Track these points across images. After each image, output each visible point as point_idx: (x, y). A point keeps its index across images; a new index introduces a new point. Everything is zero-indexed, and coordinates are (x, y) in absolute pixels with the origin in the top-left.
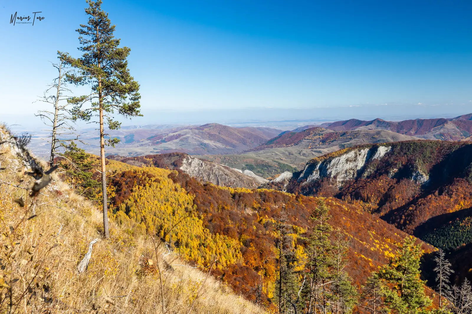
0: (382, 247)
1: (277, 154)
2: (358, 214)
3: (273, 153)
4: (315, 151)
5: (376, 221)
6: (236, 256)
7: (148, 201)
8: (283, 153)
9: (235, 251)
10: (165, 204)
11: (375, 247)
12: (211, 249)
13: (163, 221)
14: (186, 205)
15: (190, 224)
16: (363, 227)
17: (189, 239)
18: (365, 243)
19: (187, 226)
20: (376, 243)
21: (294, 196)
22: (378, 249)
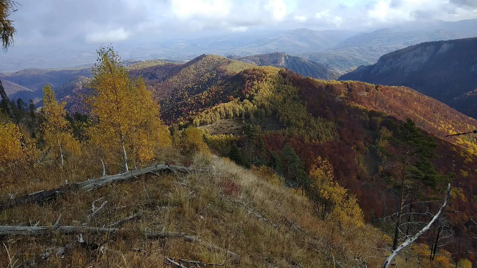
0: (446, 127)
1: (352, 51)
2: (426, 99)
3: (349, 50)
4: (383, 48)
5: (440, 105)
6: (334, 134)
7: (265, 92)
8: (357, 50)
9: (333, 130)
10: (278, 95)
11: (441, 126)
12: (314, 128)
13: (277, 107)
14: (294, 95)
15: (298, 110)
16: (430, 109)
17: (297, 121)
18: (433, 123)
19: (295, 111)
20: (441, 123)
21: (374, 86)
22: (444, 129)
